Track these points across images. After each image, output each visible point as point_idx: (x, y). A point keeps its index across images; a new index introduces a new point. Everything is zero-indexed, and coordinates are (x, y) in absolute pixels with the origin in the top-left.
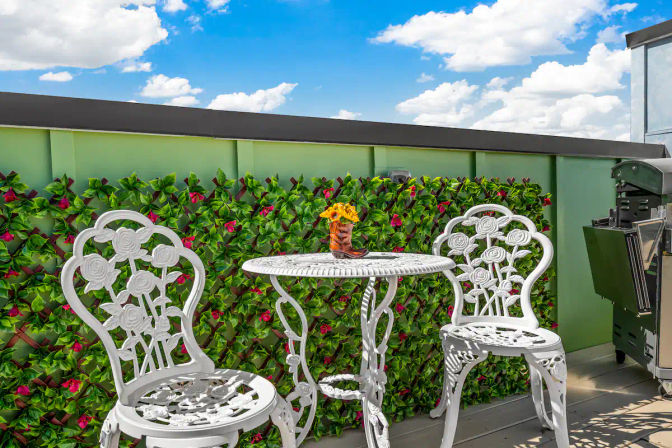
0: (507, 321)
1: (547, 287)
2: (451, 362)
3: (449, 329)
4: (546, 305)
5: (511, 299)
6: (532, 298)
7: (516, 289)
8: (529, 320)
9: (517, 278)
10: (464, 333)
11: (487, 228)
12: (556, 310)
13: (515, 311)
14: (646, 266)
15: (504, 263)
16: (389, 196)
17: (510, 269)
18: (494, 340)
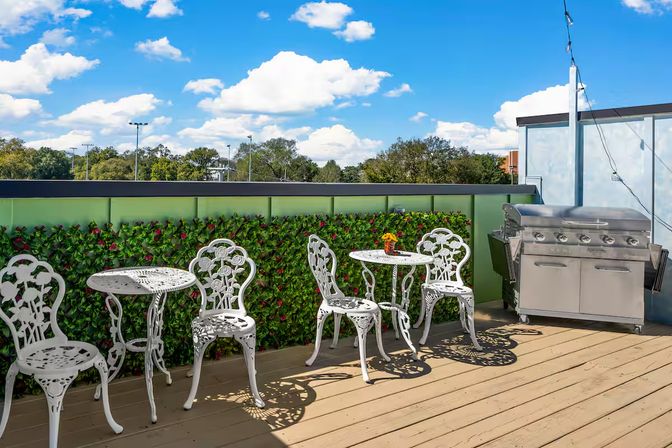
0: (450, 283)
1: (468, 267)
2: (428, 299)
3: (426, 285)
4: (467, 275)
5: (452, 273)
6: (461, 273)
7: (454, 268)
8: (460, 282)
9: (455, 263)
10: (432, 288)
11: (442, 239)
12: (473, 279)
13: (454, 278)
14: (514, 259)
15: (449, 256)
16: (397, 222)
17: (451, 259)
18: (444, 290)
